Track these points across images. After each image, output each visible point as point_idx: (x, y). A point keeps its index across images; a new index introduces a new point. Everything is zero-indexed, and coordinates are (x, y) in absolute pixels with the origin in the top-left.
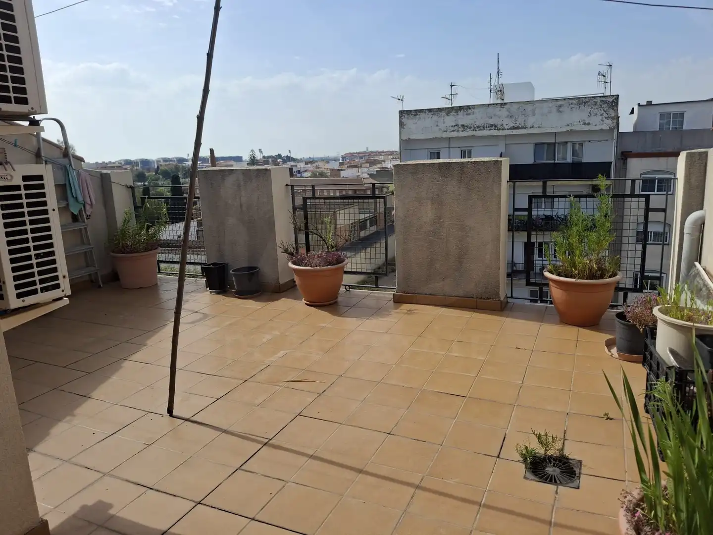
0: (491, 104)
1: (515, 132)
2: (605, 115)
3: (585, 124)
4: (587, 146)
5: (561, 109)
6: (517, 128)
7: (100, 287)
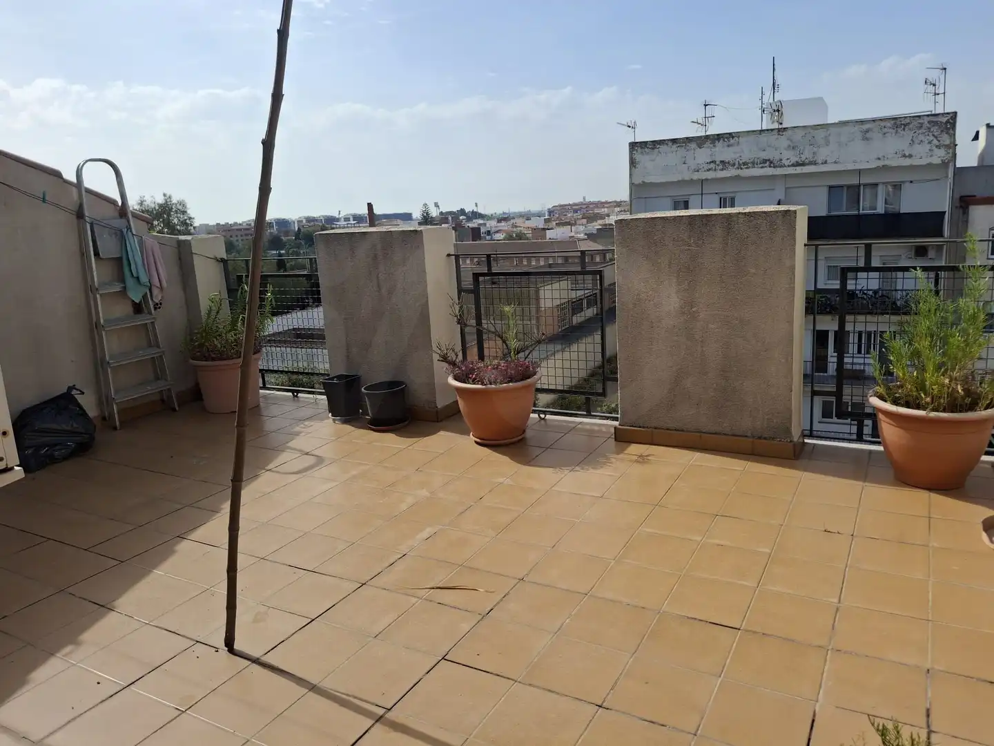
0: (764, 130)
1: (799, 170)
2: (935, 142)
3: (904, 156)
4: (906, 188)
5: (868, 135)
6: (803, 164)
7: (174, 410)
